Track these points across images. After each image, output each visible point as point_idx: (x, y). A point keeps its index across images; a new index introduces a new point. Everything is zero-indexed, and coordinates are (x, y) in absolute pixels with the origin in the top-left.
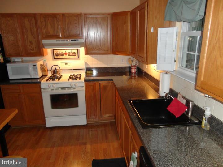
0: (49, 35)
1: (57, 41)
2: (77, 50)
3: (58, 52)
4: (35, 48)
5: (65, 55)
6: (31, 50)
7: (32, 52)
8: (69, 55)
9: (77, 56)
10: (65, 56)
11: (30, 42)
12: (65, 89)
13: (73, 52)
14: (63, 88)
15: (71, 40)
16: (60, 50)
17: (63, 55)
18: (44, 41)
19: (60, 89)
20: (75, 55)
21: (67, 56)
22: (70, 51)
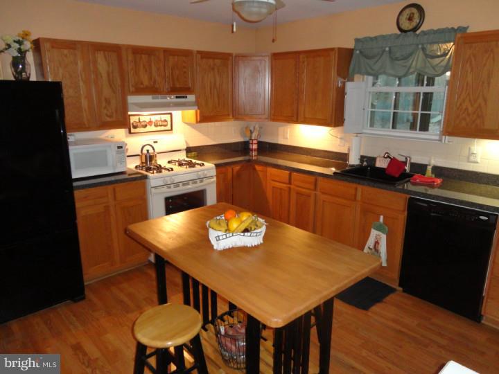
0: (142, 86)
1: (153, 98)
2: (169, 116)
3: (137, 121)
4: (114, 114)
5: (148, 126)
6: (107, 115)
7: (108, 119)
8: (156, 126)
9: (169, 127)
10: (149, 128)
11: (106, 99)
12: (188, 184)
13: (163, 119)
14: (185, 183)
15: (177, 97)
16: (141, 117)
17: (145, 126)
18: (132, 99)
19: (181, 184)
20: (166, 126)
21: (153, 128)
22: (158, 118)
